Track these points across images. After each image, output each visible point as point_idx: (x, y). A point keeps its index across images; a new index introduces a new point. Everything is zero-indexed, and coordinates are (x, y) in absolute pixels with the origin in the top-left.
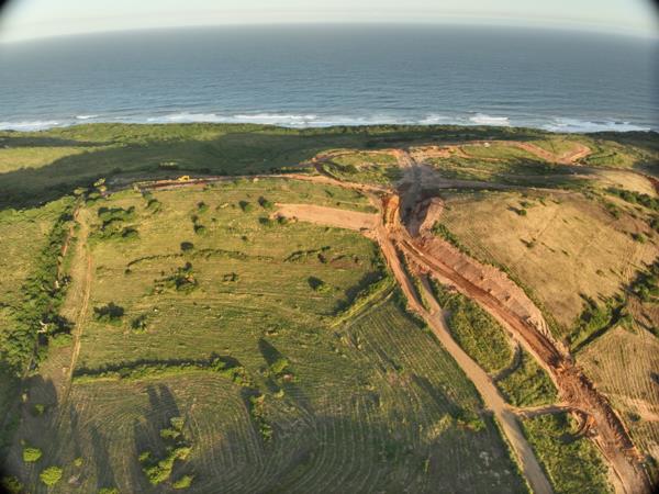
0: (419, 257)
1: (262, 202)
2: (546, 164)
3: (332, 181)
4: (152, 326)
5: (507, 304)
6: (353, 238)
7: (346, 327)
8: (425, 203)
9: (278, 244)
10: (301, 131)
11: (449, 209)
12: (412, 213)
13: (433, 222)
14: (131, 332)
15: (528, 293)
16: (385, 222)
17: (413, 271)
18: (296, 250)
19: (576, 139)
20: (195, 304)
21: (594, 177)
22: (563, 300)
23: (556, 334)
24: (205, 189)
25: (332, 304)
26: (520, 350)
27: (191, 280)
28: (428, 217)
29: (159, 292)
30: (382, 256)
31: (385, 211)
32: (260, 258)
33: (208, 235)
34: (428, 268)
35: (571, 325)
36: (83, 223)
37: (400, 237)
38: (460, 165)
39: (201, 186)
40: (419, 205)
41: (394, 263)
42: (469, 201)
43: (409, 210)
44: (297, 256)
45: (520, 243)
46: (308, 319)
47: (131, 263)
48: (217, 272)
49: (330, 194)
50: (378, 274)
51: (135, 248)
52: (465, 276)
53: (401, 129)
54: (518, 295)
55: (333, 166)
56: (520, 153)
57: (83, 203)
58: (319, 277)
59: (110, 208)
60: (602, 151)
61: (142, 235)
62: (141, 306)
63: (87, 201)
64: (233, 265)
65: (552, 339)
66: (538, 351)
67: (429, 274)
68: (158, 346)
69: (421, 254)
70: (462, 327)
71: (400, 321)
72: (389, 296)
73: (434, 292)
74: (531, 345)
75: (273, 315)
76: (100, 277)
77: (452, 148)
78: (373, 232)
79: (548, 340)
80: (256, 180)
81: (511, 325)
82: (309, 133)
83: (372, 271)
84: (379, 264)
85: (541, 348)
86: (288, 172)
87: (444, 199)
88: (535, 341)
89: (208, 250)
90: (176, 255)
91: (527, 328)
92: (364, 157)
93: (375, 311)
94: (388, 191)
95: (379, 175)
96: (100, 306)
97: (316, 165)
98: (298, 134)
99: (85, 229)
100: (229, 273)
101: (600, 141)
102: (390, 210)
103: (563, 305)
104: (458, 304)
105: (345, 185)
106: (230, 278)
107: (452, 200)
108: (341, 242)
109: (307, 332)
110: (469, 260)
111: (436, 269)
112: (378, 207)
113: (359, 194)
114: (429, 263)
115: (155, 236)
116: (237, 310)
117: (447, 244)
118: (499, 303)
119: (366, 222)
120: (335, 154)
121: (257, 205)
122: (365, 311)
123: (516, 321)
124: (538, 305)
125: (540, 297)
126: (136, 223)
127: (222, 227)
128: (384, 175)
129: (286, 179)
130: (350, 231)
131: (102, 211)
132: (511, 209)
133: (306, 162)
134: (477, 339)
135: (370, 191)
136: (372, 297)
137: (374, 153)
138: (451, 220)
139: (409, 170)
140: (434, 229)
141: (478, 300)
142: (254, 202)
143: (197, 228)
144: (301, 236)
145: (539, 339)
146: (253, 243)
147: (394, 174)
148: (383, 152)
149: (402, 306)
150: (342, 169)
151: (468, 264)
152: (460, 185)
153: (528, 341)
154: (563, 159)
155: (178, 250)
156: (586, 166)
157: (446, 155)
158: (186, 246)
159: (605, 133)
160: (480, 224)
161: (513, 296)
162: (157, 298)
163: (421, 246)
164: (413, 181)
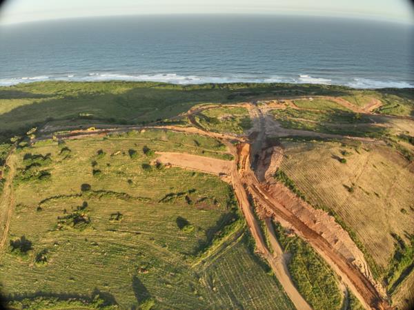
0: (264, 200)
1: (146, 151)
2: (353, 114)
3: (201, 131)
4: (51, 260)
5: (336, 246)
6: (214, 181)
7: (204, 268)
8: (269, 150)
9: (155, 187)
10: (184, 87)
11: (287, 157)
12: (259, 161)
13: (275, 169)
14: (35, 265)
15: (352, 236)
16: (238, 168)
17: (260, 214)
18: (168, 192)
19: (370, 94)
20: (86, 240)
21: (388, 125)
22: (379, 241)
23: (376, 275)
24: (105, 139)
25: (194, 244)
26: (348, 293)
27: (85, 218)
28: (272, 164)
29: (60, 228)
30: (236, 199)
31: (239, 158)
32: (140, 198)
33: (102, 178)
34: (272, 211)
35: (387, 266)
36: (12, 167)
37: (250, 182)
38: (293, 116)
39: (103, 136)
40: (264, 152)
41: (245, 206)
42: (303, 150)
43: (257, 156)
44: (169, 198)
45: (343, 188)
46: (174, 258)
47: (42, 202)
48: (106, 211)
49: (198, 144)
50: (232, 217)
51: (46, 188)
52: (301, 219)
53: (252, 86)
54: (345, 238)
55: (202, 117)
56: (334, 105)
57: (15, 150)
58: (185, 217)
59: (33, 154)
60: (389, 103)
61: (53, 177)
62: (45, 240)
63: (17, 148)
64: (118, 204)
65: (373, 281)
66: (362, 293)
67: (272, 217)
68: (54, 280)
69: (266, 198)
70: (300, 271)
71: (249, 264)
72: (240, 238)
73: (277, 236)
74: (356, 287)
75: (147, 253)
76: (18, 214)
77: (287, 102)
78: (229, 177)
79: (370, 283)
80: (143, 131)
81: (340, 267)
82: (189, 89)
83: (227, 212)
84: (233, 207)
85: (364, 289)
86: (168, 123)
87: (284, 148)
88: (359, 283)
89: (102, 191)
90: (77, 195)
91: (352, 269)
92: (225, 110)
93: (228, 252)
94: (242, 140)
95: (235, 124)
96: (14, 239)
97: (190, 117)
98: (181, 89)
99: (13, 172)
100: (115, 212)
101: (386, 94)
102: (242, 157)
103: (380, 246)
104: (297, 248)
105: (210, 134)
106: (115, 217)
107: (289, 149)
108: (204, 185)
109: (172, 271)
110: (304, 204)
111: (279, 212)
112: (233, 155)
113: (220, 144)
114: (272, 206)
115: (63, 178)
116: (118, 247)
117: (286, 189)
118: (329, 245)
119: (224, 168)
120: (205, 107)
121: (141, 153)
122: (221, 251)
123: (343, 264)
124: (360, 248)
125: (361, 240)
126: (50, 167)
127: (114, 171)
128: (239, 124)
129: (166, 130)
130: (211, 175)
131: (27, 157)
132: (335, 157)
133: (184, 114)
134: (312, 284)
135: (228, 140)
136: (226, 238)
137: (232, 106)
138: (289, 167)
139: (256, 120)
140: (276, 175)
141: (312, 243)
142: (139, 150)
143: (95, 172)
144: (174, 180)
145: (363, 281)
146: (136, 186)
147: (246, 124)
148: (239, 105)
149: (251, 248)
150: (209, 120)
151: (303, 208)
152: (295, 135)
153: (354, 283)
154: (363, 110)
155: (79, 191)
156: (380, 116)
157: (283, 107)
158: (85, 187)
159: (389, 89)
160: (312, 172)
161: (341, 239)
162: (58, 233)
163: (265, 190)
164: (260, 130)
